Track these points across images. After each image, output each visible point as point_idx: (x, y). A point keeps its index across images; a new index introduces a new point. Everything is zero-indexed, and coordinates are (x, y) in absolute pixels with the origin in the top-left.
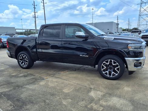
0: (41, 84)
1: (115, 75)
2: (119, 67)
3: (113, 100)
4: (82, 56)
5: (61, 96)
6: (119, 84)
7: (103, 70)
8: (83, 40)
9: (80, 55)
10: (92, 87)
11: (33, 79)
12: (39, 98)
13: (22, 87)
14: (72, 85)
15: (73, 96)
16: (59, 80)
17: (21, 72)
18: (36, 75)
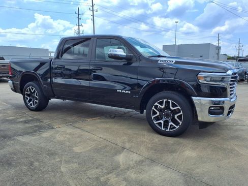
0: (43, 136)
1: (175, 127)
2: (181, 113)
3: (151, 172)
4: (120, 91)
5: (63, 157)
6: (179, 144)
7: (154, 118)
8: (124, 64)
9: (118, 91)
10: (127, 145)
11: (36, 126)
12: (26, 157)
13: (10, 137)
14: (94, 141)
15: (85, 158)
16: (78, 132)
17: (25, 115)
18: (45, 121)
